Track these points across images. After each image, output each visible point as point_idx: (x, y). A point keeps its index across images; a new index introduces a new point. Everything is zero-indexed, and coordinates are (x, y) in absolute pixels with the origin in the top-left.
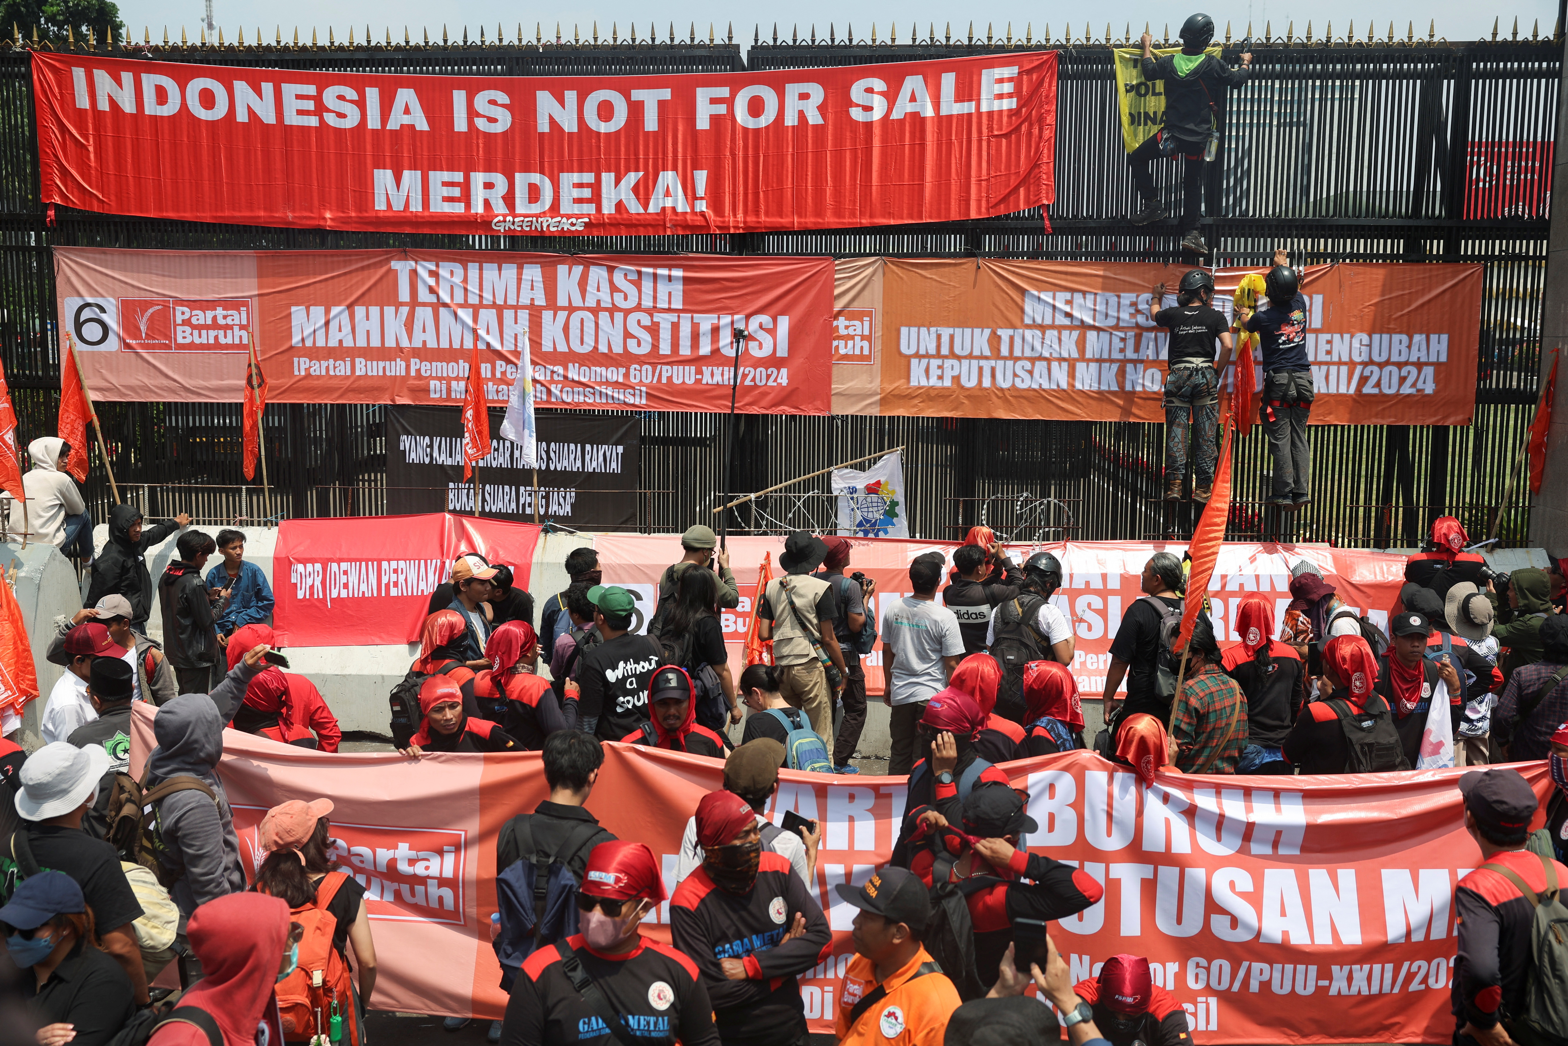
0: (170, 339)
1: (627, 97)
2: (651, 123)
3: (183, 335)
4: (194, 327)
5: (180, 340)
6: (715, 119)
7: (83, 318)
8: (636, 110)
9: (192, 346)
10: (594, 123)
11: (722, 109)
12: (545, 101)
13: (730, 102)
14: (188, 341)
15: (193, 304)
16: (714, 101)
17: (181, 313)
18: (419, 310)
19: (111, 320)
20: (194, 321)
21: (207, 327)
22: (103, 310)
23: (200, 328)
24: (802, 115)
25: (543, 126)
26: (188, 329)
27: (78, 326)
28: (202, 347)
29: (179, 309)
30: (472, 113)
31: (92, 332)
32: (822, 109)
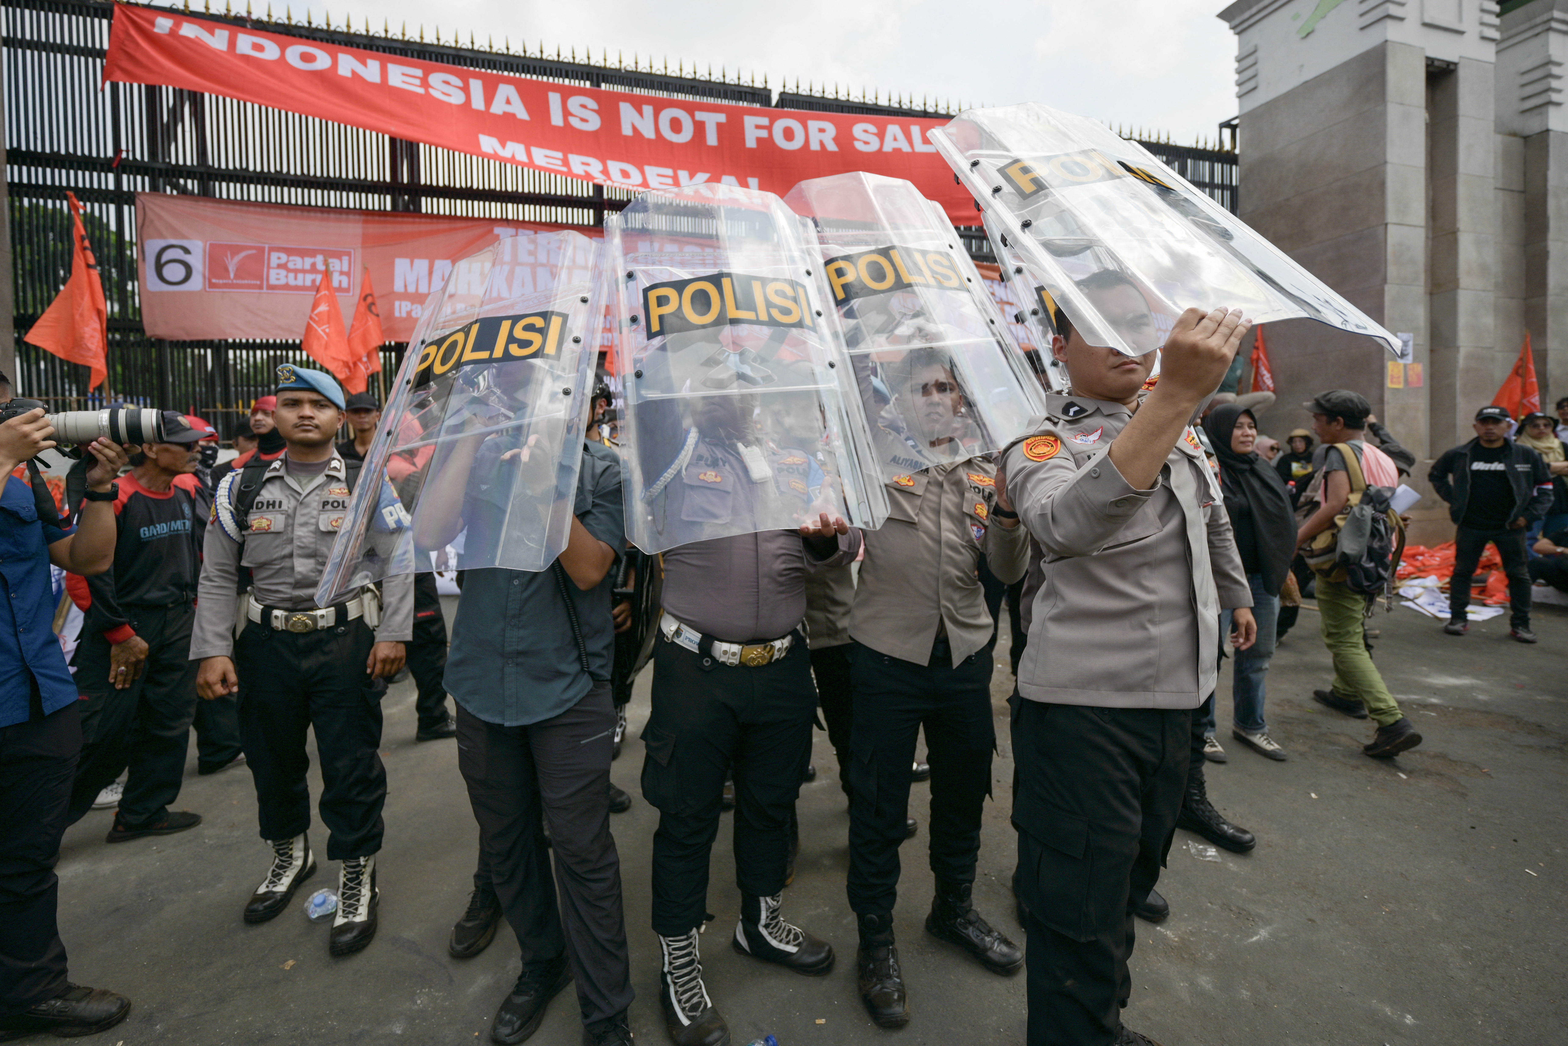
0: (261, 279)
1: (693, 116)
2: (712, 139)
3: (276, 277)
4: (289, 270)
5: (273, 281)
6: (759, 140)
7: (164, 258)
8: (699, 127)
9: (286, 287)
10: (667, 133)
11: (764, 134)
12: (626, 111)
13: (769, 128)
14: (283, 281)
15: (289, 252)
16: (758, 127)
17: (275, 258)
18: (518, 269)
19: (196, 261)
20: (291, 265)
21: (304, 271)
22: (187, 251)
23: (296, 271)
24: (822, 144)
25: (627, 131)
26: (283, 272)
27: (159, 267)
28: (296, 288)
29: (274, 256)
30: (566, 113)
31: (174, 272)
32: (836, 140)
